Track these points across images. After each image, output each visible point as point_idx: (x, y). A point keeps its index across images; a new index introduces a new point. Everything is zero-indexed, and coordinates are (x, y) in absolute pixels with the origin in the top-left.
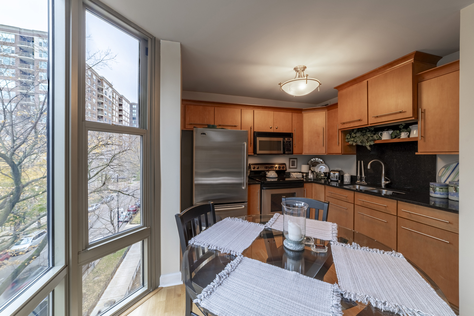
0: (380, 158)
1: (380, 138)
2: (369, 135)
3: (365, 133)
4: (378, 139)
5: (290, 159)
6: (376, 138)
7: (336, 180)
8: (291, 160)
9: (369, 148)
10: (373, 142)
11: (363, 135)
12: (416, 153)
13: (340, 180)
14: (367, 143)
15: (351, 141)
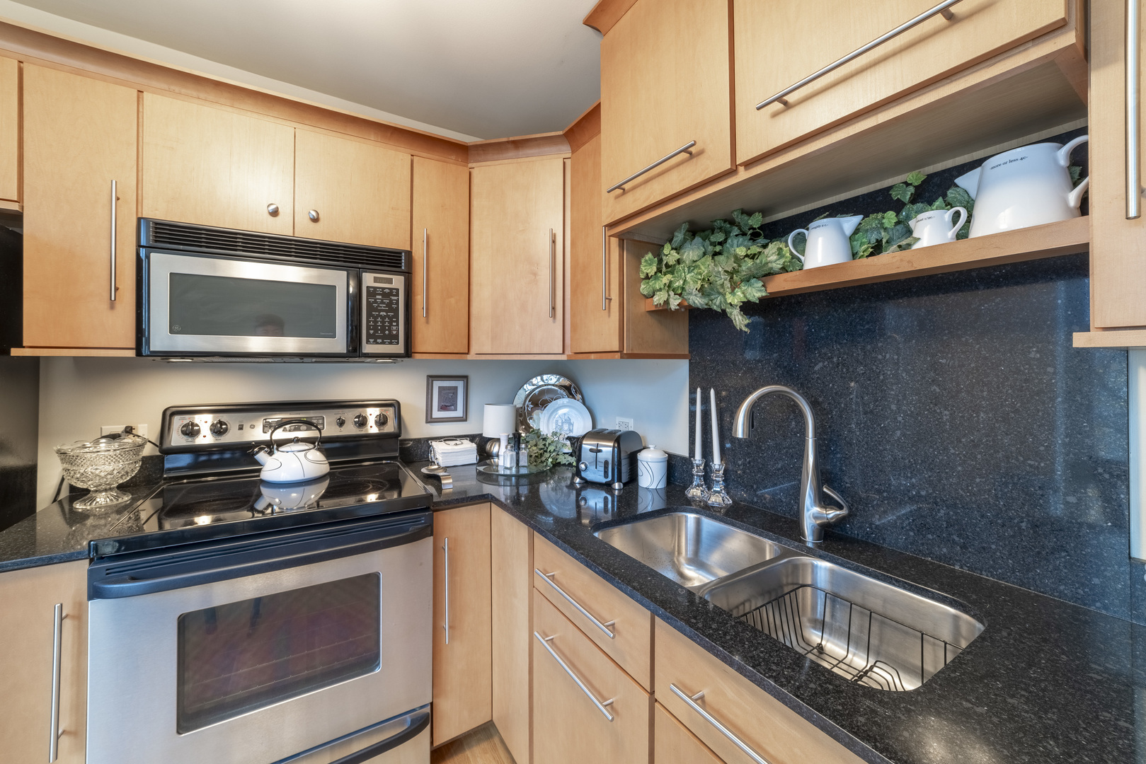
0: (790, 375)
1: (795, 263)
2: (741, 251)
3: (720, 244)
4: (784, 270)
5: (431, 378)
6: (774, 258)
7: (604, 480)
8: (437, 384)
9: (740, 321)
10: (760, 284)
11: (715, 254)
12: (1080, 340)
13: (619, 480)
14: (733, 292)
15: (661, 289)
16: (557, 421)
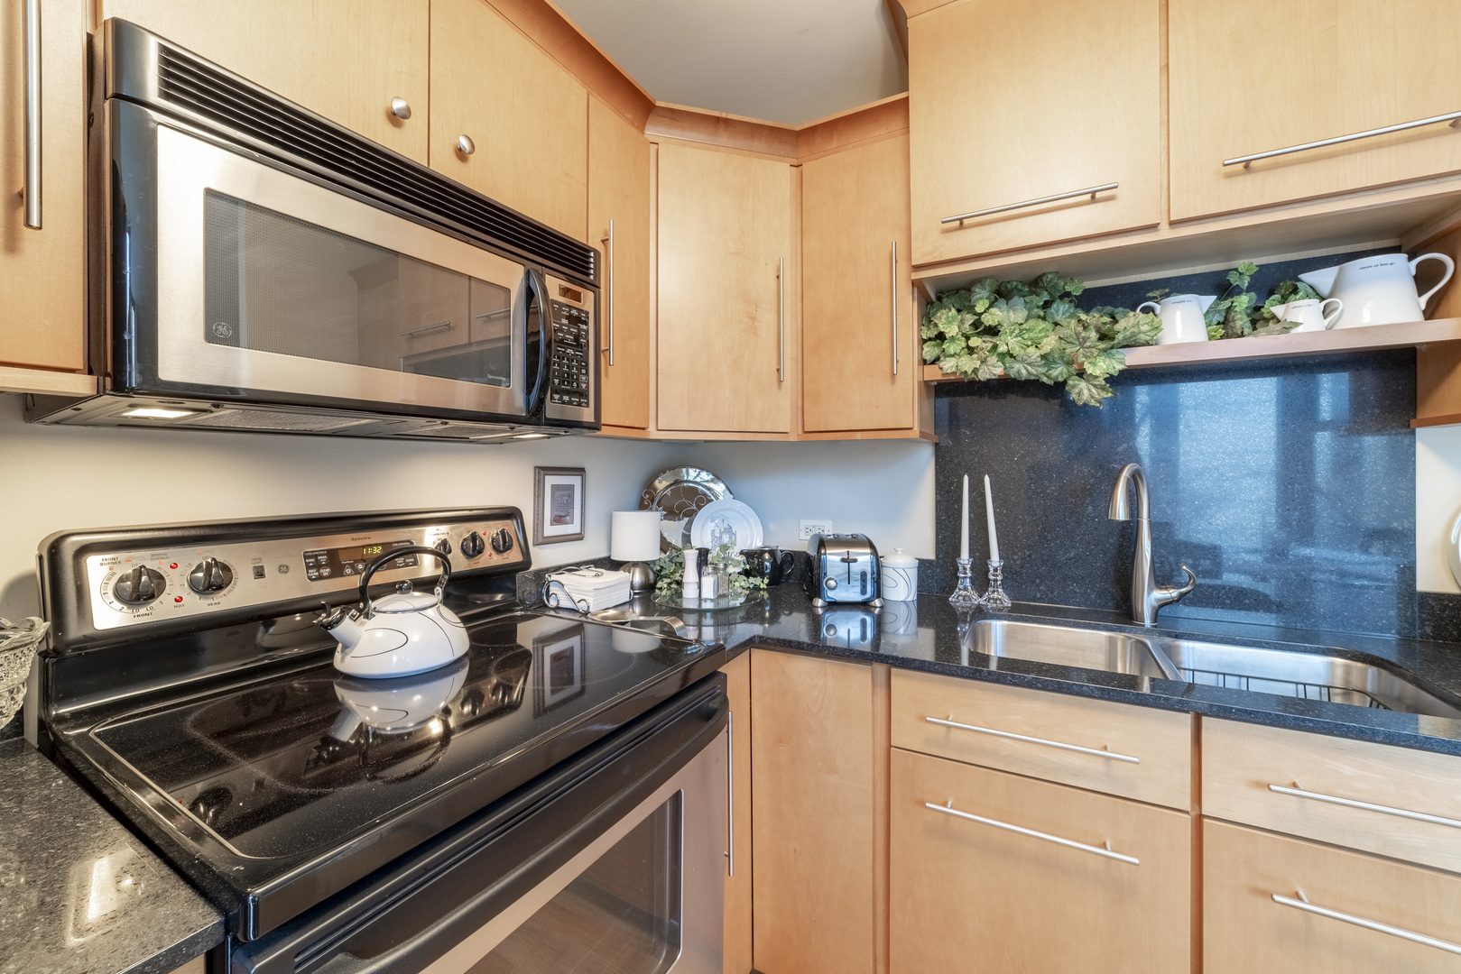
5: (543, 471)
7: (857, 597)
8: (551, 481)
10: (1122, 355)
13: (879, 596)
15: (955, 354)
16: (713, 531)
